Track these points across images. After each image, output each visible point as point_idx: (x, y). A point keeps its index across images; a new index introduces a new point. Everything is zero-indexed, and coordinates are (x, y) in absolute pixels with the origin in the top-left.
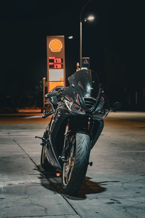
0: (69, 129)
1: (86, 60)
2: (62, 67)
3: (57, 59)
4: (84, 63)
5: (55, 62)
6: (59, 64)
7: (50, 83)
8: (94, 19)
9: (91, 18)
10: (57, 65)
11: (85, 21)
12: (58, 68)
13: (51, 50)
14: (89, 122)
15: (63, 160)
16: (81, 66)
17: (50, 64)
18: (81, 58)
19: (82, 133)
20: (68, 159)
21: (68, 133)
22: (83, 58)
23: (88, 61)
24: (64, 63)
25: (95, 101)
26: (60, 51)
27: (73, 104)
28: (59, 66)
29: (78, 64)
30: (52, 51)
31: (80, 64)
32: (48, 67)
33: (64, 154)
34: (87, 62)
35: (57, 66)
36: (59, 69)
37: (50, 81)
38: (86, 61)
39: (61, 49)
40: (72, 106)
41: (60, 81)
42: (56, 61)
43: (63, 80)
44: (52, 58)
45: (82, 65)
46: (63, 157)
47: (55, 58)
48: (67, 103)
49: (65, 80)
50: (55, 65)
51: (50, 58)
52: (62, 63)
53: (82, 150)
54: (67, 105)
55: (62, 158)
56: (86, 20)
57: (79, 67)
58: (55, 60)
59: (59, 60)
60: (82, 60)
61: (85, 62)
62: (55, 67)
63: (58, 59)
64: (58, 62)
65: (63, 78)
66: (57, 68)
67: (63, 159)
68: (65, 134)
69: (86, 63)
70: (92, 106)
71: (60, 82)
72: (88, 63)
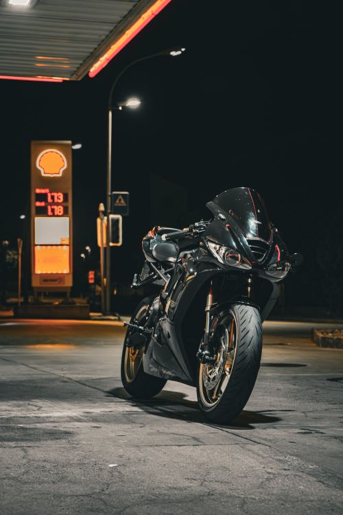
0: (213, 301)
1: (120, 197)
2: (65, 213)
3: (53, 194)
4: (116, 205)
5: (50, 200)
6: (58, 204)
7: (37, 248)
8: (141, 104)
9: (133, 103)
10: (55, 207)
11: (120, 108)
12: (56, 213)
13: (39, 171)
14: (249, 288)
15: (207, 357)
16: (109, 211)
17: (38, 204)
18: (109, 193)
19: (246, 305)
20: (215, 356)
21: (212, 307)
22: (114, 193)
23: (125, 201)
24: (70, 205)
25: (267, 247)
26: (60, 175)
27: (226, 252)
28: (59, 210)
29: (102, 207)
30: (43, 175)
31: (105, 207)
32: (33, 211)
33: (207, 346)
34: (122, 201)
35: (53, 210)
36: (58, 216)
37: (36, 243)
38: (120, 200)
39: (64, 172)
40: (224, 254)
41: (59, 243)
42: (53, 197)
43: (67, 242)
44: (43, 191)
45: (111, 210)
46: (207, 352)
47: (50, 192)
48: (215, 248)
49: (71, 243)
50: (49, 208)
51: (38, 191)
52: (65, 204)
53: (250, 335)
54: (214, 251)
55: (204, 353)
56: (122, 107)
57: (105, 214)
58: (49, 195)
59: (59, 197)
60: (111, 196)
61: (118, 201)
62: (50, 213)
63: (56, 195)
64: (56, 200)
65: (68, 237)
66: (54, 214)
67: (206, 354)
68: (206, 310)
69: (120, 205)
70: (263, 255)
71: (60, 247)
72: (125, 205)
